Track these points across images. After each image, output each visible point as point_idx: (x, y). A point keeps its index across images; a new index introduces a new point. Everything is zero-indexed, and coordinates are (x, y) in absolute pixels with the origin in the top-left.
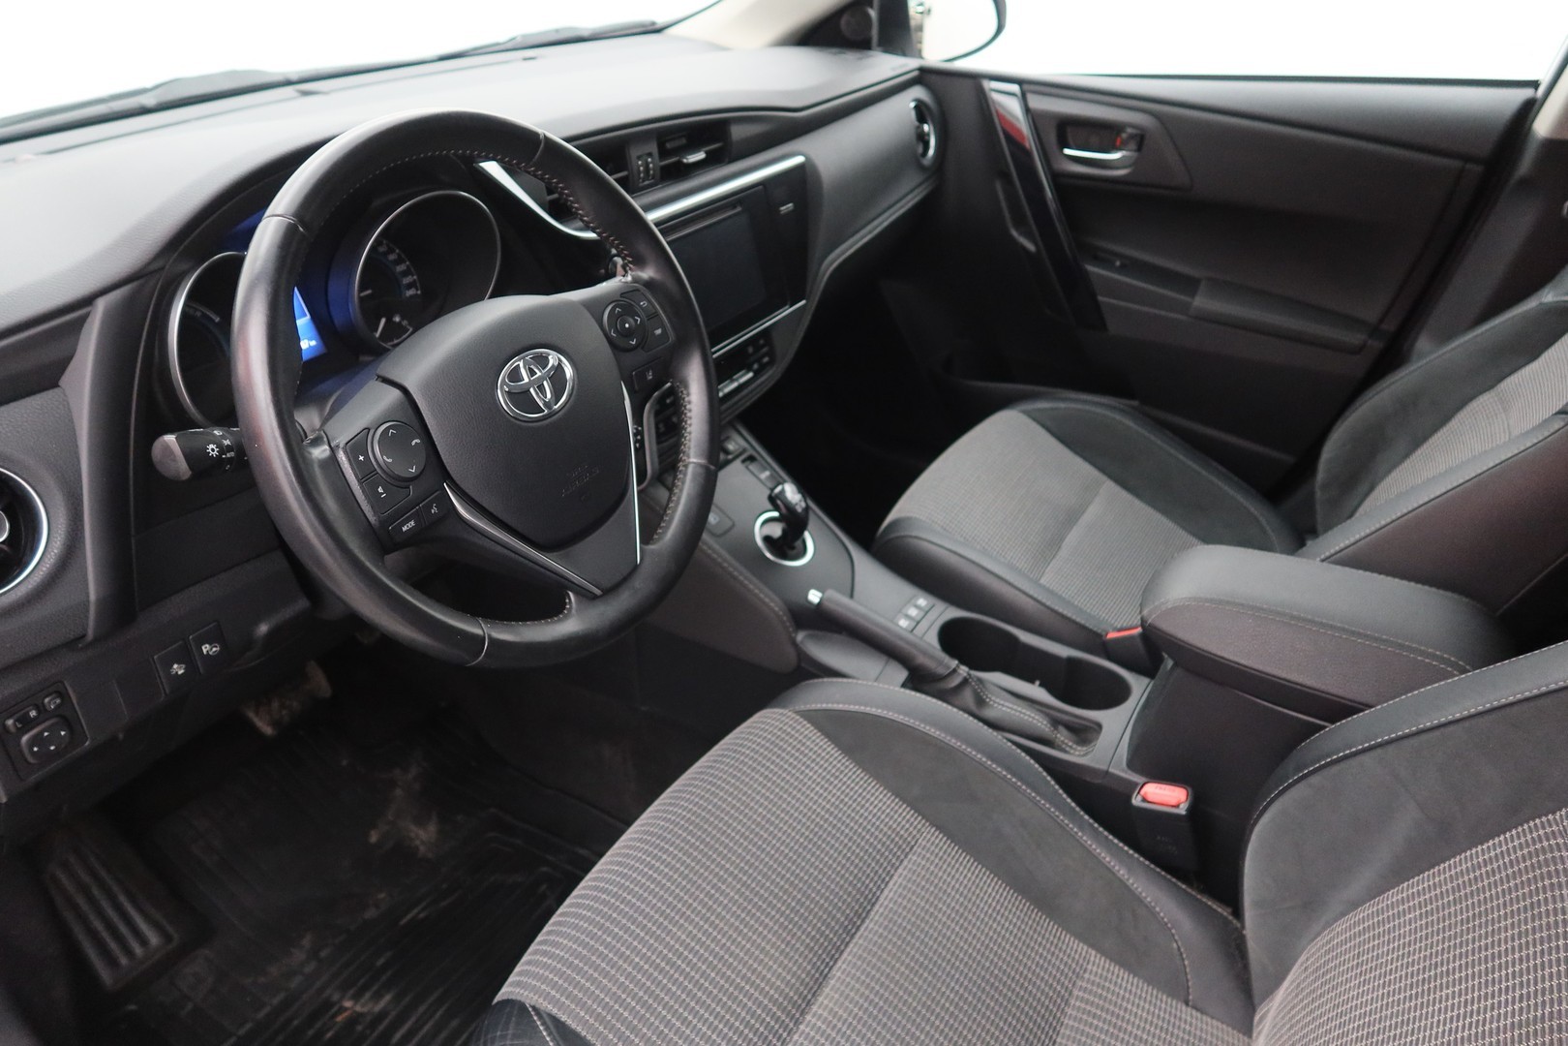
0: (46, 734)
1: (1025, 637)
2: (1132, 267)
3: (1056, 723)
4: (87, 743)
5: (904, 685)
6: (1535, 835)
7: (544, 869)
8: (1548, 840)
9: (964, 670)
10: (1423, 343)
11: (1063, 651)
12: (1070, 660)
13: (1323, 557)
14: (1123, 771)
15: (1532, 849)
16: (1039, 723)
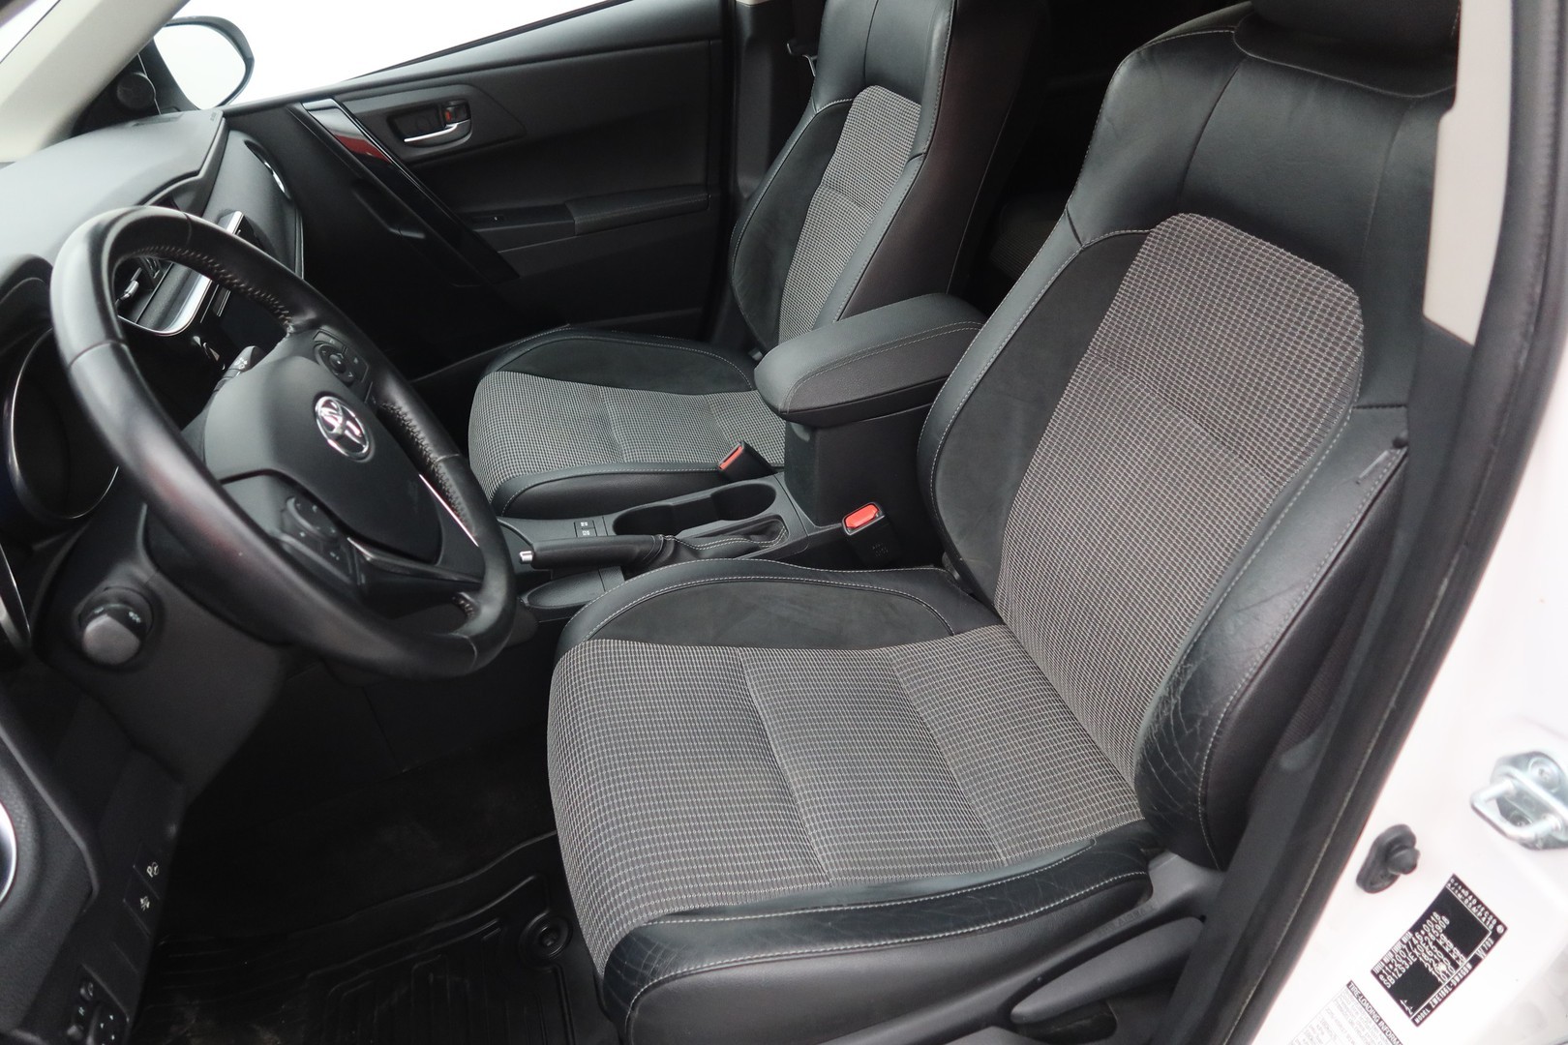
0: (102, 1025)
1: (670, 502)
2: (507, 216)
3: (747, 535)
4: (128, 1020)
5: (626, 578)
6: (1085, 369)
7: (416, 967)
8: (1094, 366)
9: (669, 538)
10: (744, 182)
11: (707, 494)
12: (714, 496)
13: (836, 318)
14: (817, 529)
15: (1090, 376)
16: (739, 541)
